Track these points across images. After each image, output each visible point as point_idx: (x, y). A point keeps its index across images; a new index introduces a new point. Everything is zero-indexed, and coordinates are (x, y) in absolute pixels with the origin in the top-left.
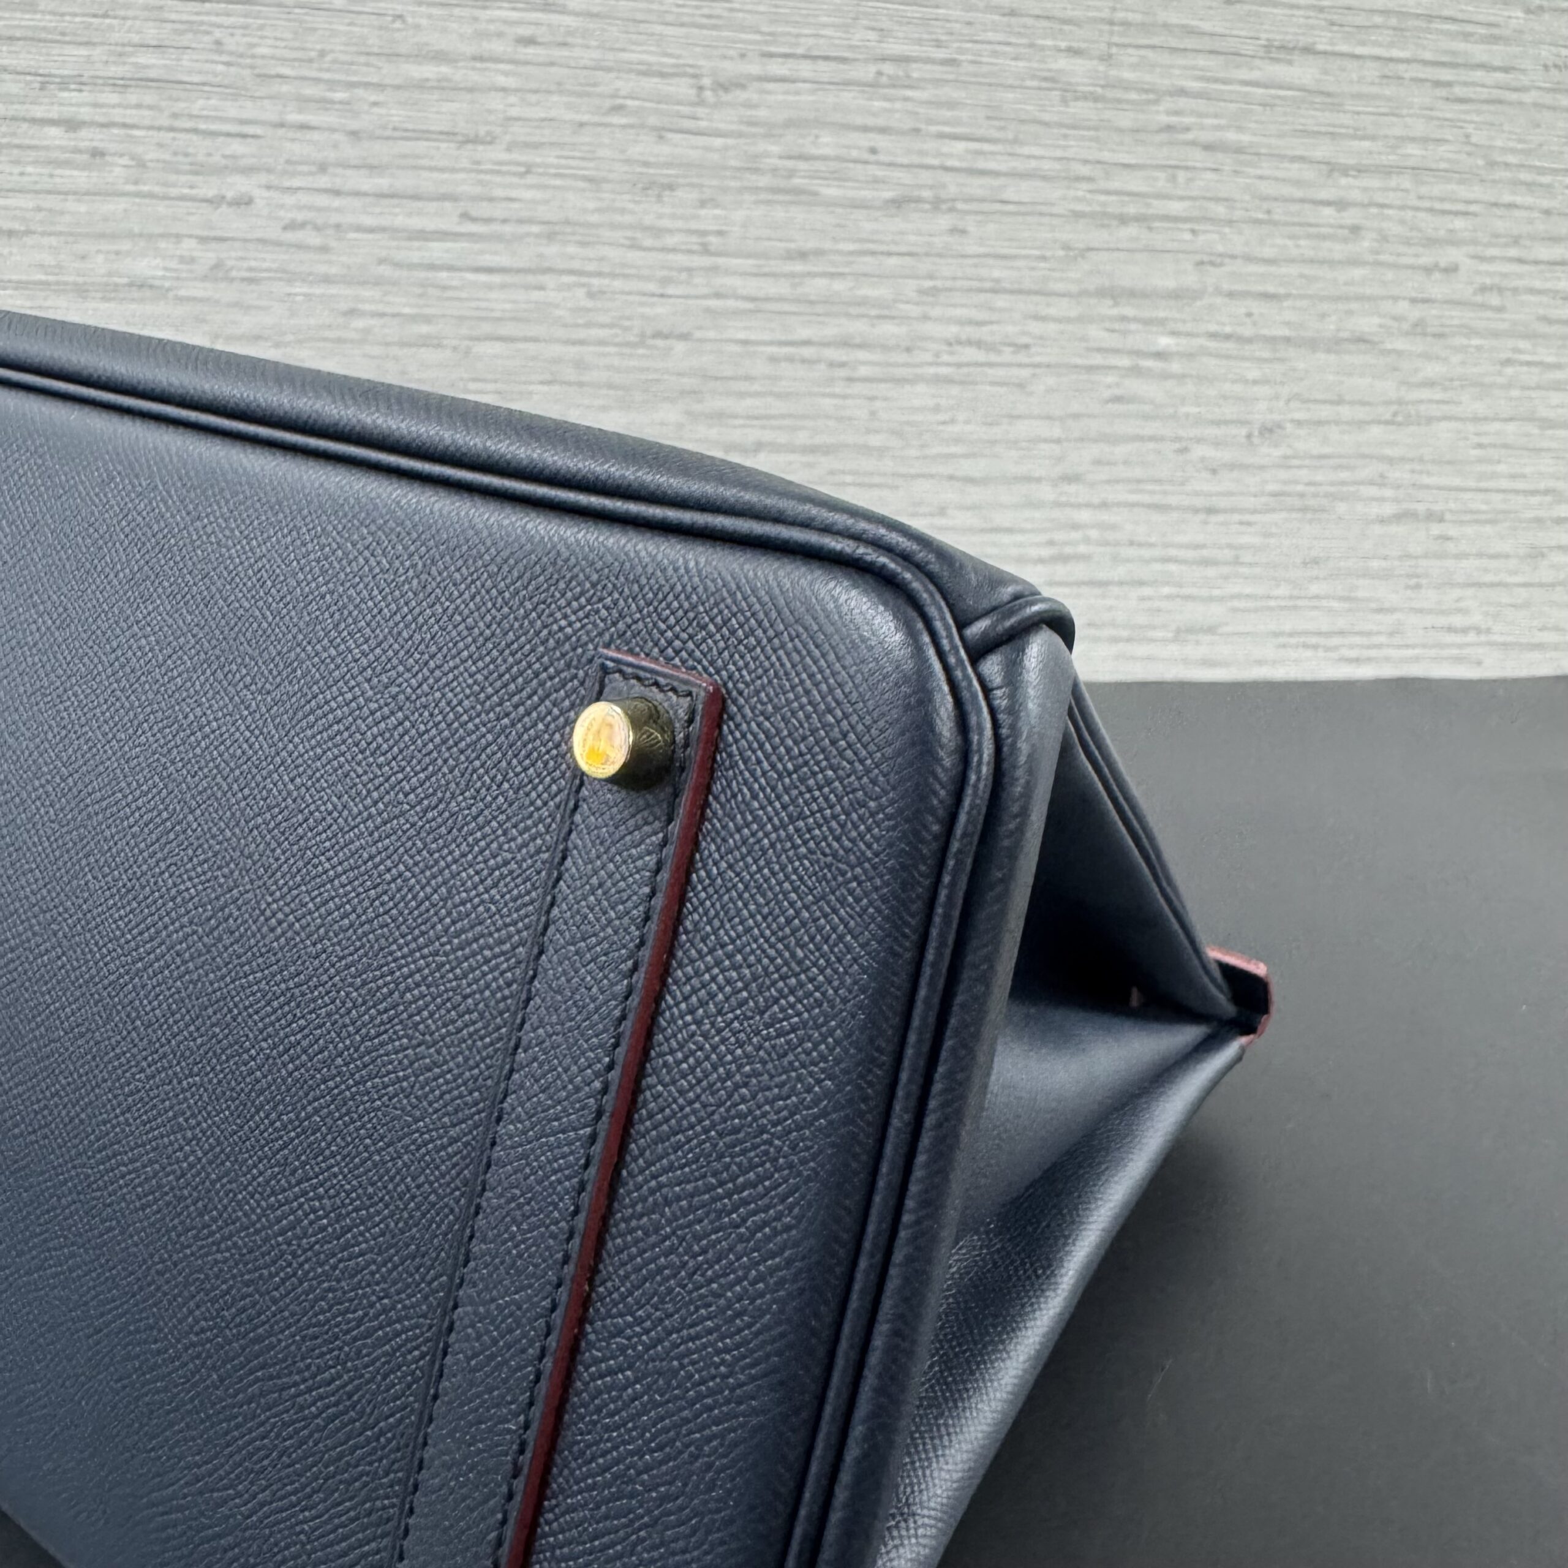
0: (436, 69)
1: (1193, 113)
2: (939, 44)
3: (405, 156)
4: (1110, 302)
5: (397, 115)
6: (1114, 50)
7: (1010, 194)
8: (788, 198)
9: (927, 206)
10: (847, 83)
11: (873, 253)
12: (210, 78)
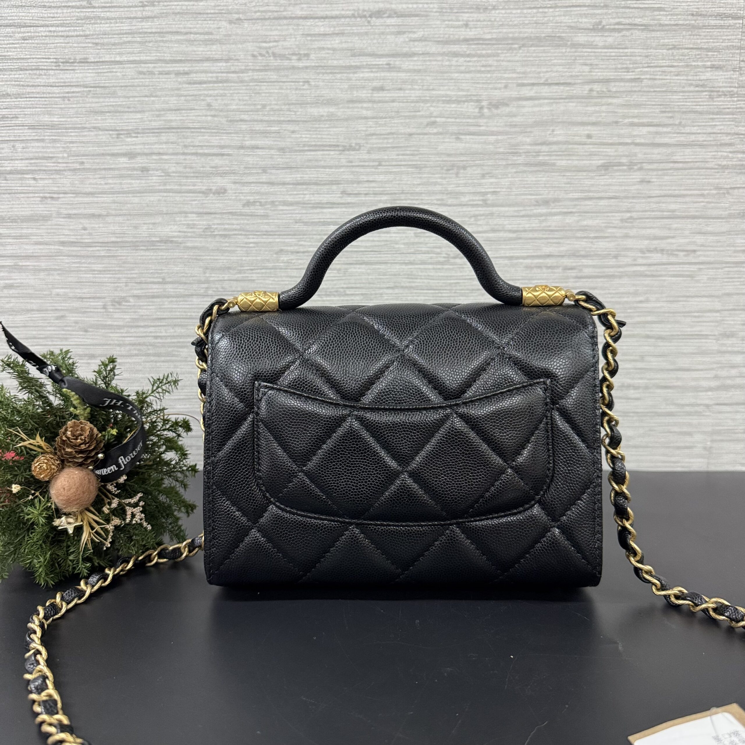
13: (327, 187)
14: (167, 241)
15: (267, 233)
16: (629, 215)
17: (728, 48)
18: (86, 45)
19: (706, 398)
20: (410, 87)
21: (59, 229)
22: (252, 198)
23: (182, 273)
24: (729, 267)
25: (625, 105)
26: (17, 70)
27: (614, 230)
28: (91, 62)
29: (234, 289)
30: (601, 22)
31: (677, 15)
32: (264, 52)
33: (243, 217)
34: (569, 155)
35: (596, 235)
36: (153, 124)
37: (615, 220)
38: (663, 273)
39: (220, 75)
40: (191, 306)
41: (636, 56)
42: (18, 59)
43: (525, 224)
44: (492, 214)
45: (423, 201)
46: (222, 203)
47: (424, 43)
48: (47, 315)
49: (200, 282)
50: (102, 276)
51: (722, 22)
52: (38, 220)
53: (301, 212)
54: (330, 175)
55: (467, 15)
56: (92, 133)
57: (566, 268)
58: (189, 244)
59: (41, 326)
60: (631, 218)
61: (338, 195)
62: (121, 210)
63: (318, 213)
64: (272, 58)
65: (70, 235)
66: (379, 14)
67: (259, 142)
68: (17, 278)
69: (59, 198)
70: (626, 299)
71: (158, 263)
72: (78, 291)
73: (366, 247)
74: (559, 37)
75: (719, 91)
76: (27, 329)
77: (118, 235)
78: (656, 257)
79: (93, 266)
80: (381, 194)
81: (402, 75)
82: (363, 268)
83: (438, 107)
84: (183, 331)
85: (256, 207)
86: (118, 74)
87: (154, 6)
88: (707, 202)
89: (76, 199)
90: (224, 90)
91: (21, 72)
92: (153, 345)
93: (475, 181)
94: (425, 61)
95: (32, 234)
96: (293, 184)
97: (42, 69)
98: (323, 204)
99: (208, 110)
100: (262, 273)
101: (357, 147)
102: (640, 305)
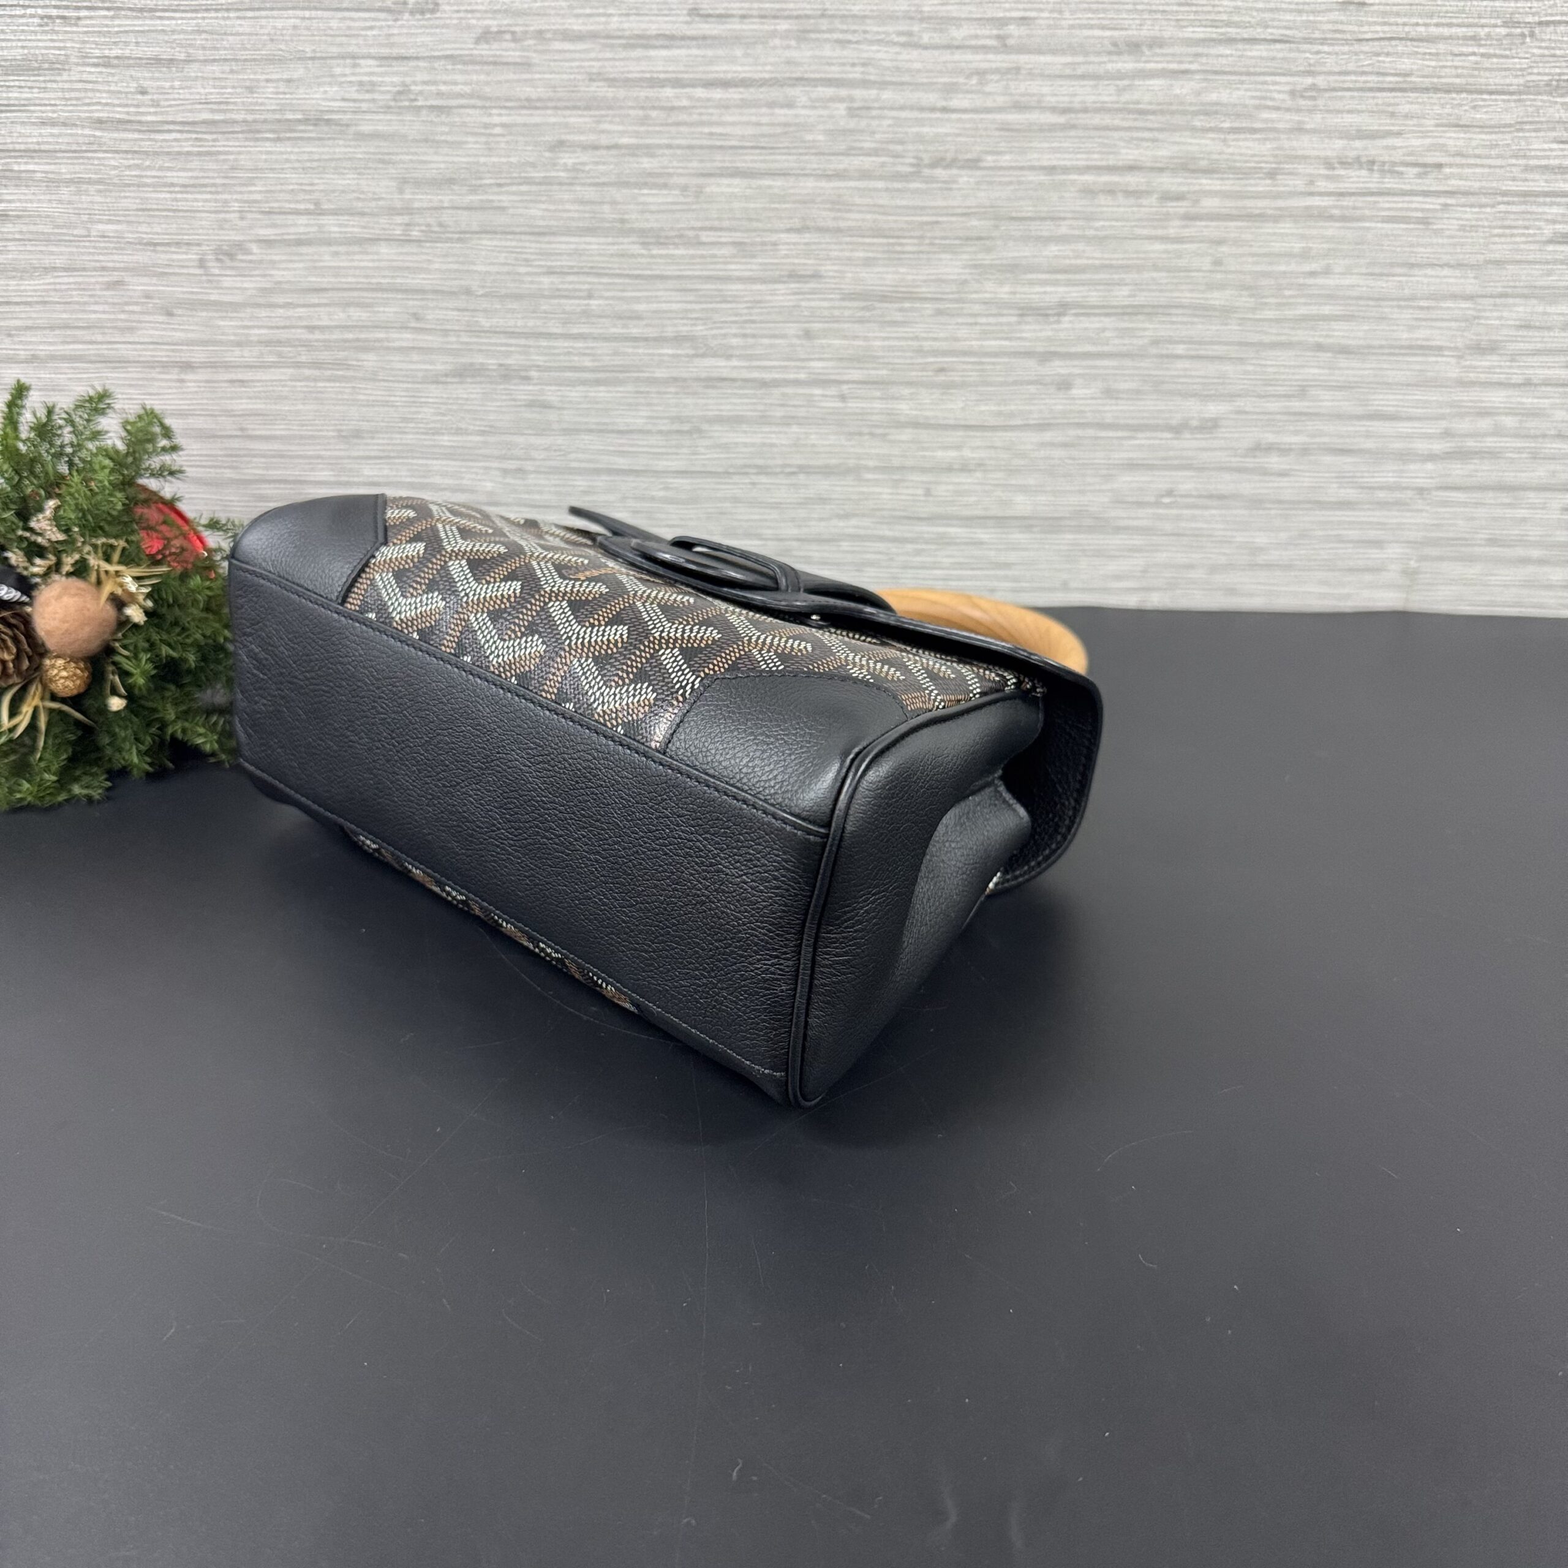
14: (318, 120)
15: (529, 104)
16: (1309, 80)
19: (1421, 474)
21: (86, 90)
22: (495, 23)
23: (353, 191)
24: (1508, 203)
27: (1274, 115)
29: (463, 227)
33: (477, 67)
35: (1236, 125)
37: (1279, 92)
38: (1367, 212)
40: (376, 264)
43: (1085, 93)
44: (1017, 70)
45: (868, 36)
46: (432, 34)
48: (87, 280)
49: (392, 212)
50: (189, 196)
52: (39, 69)
53: (601, 56)
57: (1166, 197)
58: (366, 128)
59: (78, 303)
60: (1313, 87)
61: (681, 19)
62: (215, 48)
63: (638, 59)
65: (114, 105)
68: (15, 198)
69: (79, 18)
70: (1283, 268)
71: (304, 169)
72: (143, 228)
73: (743, 137)
76: (48, 307)
77: (215, 107)
78: (1358, 178)
79: (169, 174)
80: (775, 17)
82: (737, 185)
84: (364, 315)
85: (505, 45)
88: (1483, 55)
89: (117, 22)
92: (307, 345)
95: (30, 102)
98: (649, 37)
100: (522, 193)
102: (1311, 281)
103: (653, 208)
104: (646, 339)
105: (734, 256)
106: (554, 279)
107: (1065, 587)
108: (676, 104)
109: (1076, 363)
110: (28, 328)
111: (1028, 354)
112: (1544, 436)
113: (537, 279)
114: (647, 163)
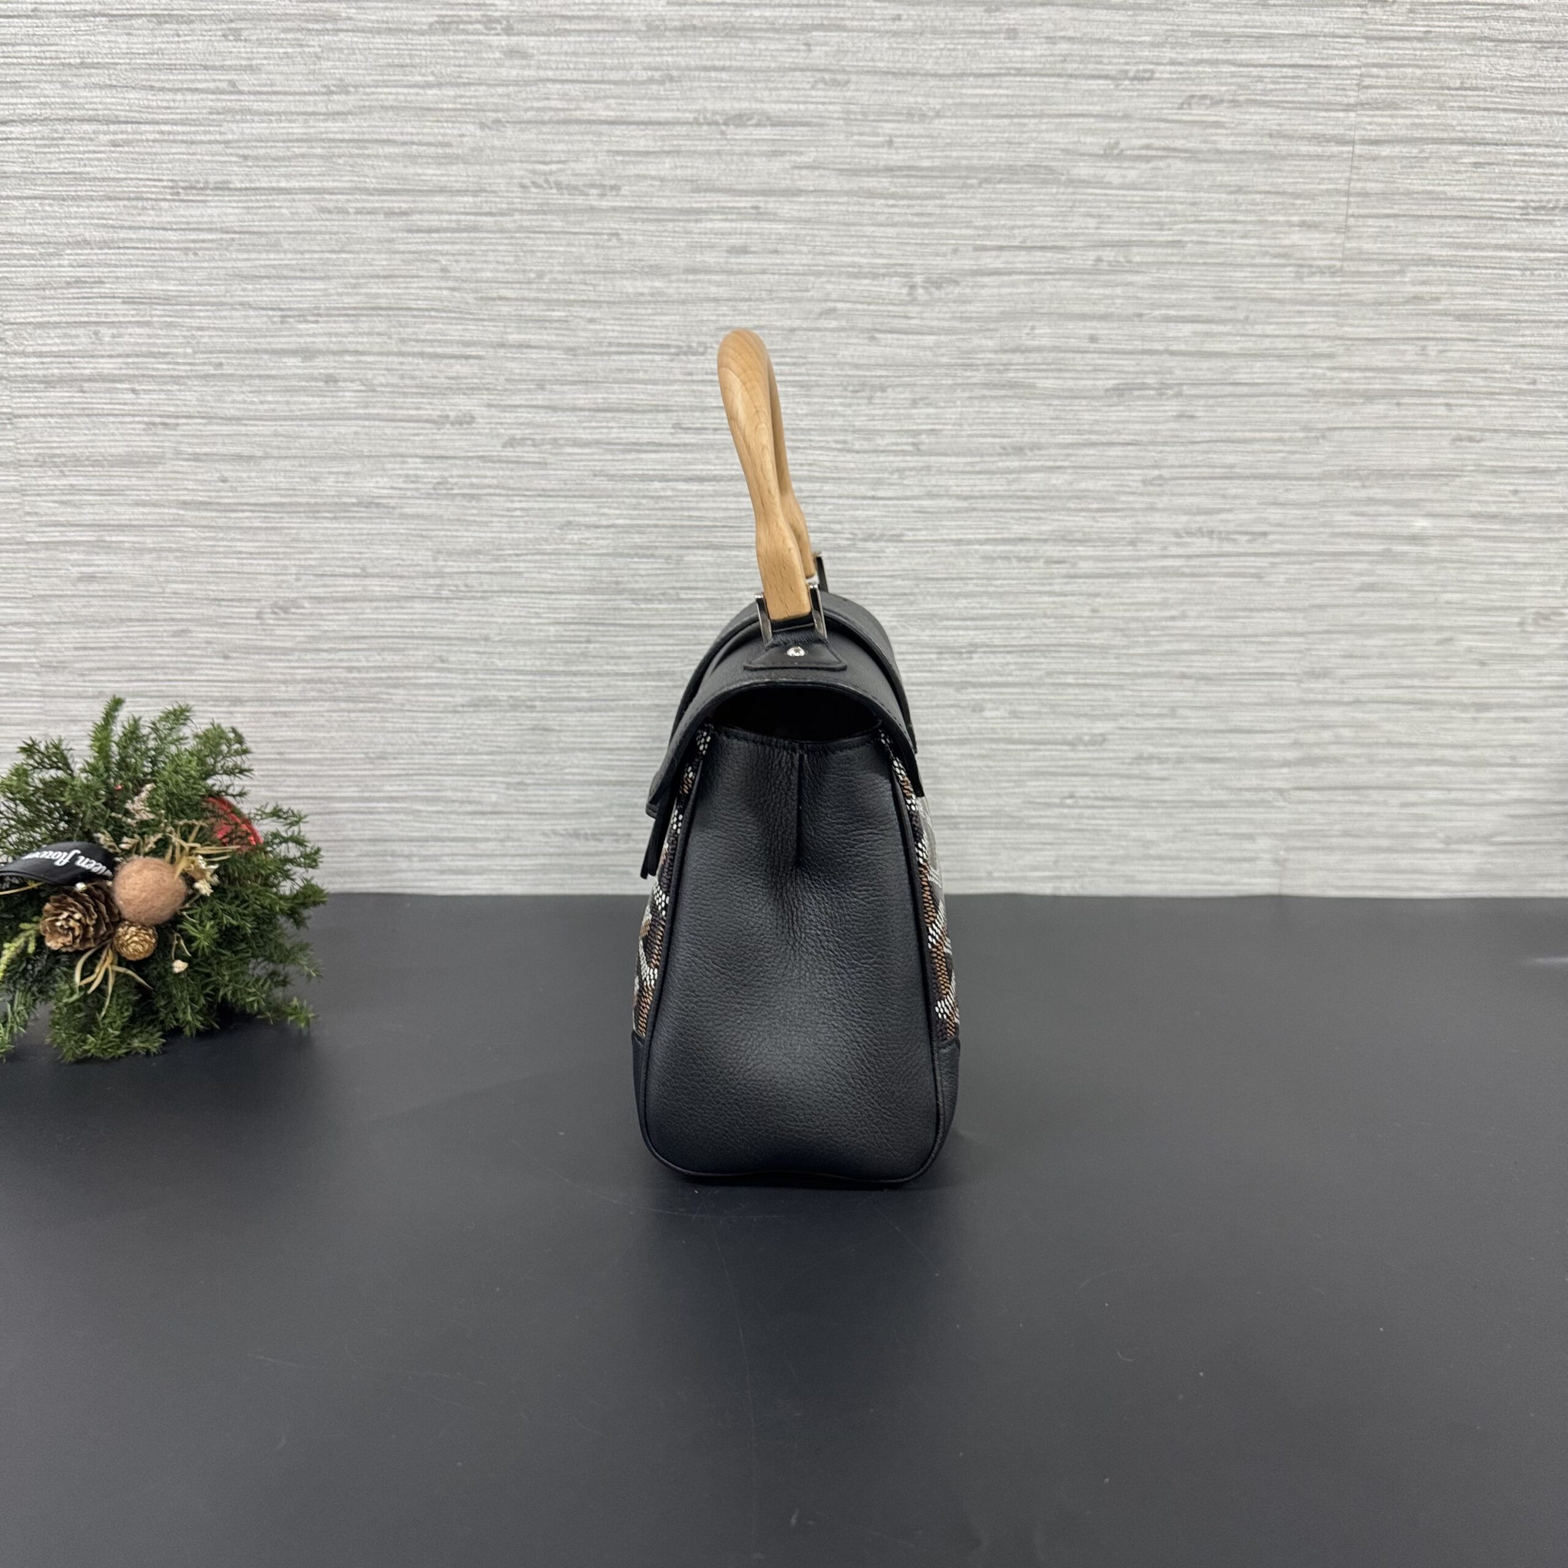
0: (649, 283)
1: (1441, 281)
2: (1161, 226)
3: (620, 370)
4: (1357, 483)
5: (612, 330)
6: (1352, 221)
7: (1242, 377)
8: (1003, 392)
9: (1152, 392)
10: (1065, 272)
11: (1093, 444)
12: (437, 304)
13: (649, 416)
14: (369, 504)
15: (544, 494)
16: (1156, 472)
17: (1328, 192)
18: (226, 159)
19: (1279, 778)
20: (791, 247)
21: (177, 479)
22: (519, 432)
23: (396, 559)
24: (1322, 561)
25: (1154, 286)
26: (103, 198)
27: (1131, 498)
28: (236, 189)
29: (485, 588)
30: (1117, 144)
31: (1245, 135)
32: (540, 180)
33: (503, 465)
34: (1060, 370)
35: (1101, 506)
36: (346, 299)
37: (1134, 481)
38: (1212, 570)
39: (462, 217)
40: (411, 616)
41: (1174, 203)
42: (104, 179)
43: (983, 485)
44: (928, 468)
46: (467, 440)
47: (816, 173)
48: (156, 628)
49: (427, 575)
50: (254, 562)
51: (1319, 150)
52: (139, 463)
53: (603, 457)
54: (653, 395)
55: (890, 125)
56: (237, 314)
57: (1050, 561)
58: (408, 511)
59: (146, 648)
60: (1160, 477)
61: (667, 431)
62: (289, 448)
63: (633, 460)
64: (554, 191)
65: (199, 491)
66: (739, 119)
67: (533, 338)
68: (103, 562)
69: (177, 425)
70: (1148, 614)
71: (354, 541)
72: (213, 587)
73: (715, 519)
74: (1046, 167)
75: (1311, 266)
76: (119, 651)
77: (284, 492)
78: (1201, 544)
81: (780, 227)
82: (709, 556)
83: (839, 283)
84: (396, 658)
85: (527, 449)
86: (284, 211)
87: (348, 93)
88: (1289, 452)
89: (209, 427)
90: (472, 243)
91: (109, 203)
92: (344, 682)
93: (902, 411)
94: (818, 203)
95: (128, 488)
96: (589, 410)
97: (147, 199)
98: (642, 444)
99: (442, 278)
100: (536, 561)
101: (701, 350)
102: (1170, 624)
103: (643, 572)
104: (633, 674)
105: (707, 609)
106: (558, 627)
107: (990, 877)
108: (662, 494)
109: (987, 690)
110: (99, 669)
111: (946, 684)
112: (1377, 744)
113: (546, 628)
114: (638, 539)
